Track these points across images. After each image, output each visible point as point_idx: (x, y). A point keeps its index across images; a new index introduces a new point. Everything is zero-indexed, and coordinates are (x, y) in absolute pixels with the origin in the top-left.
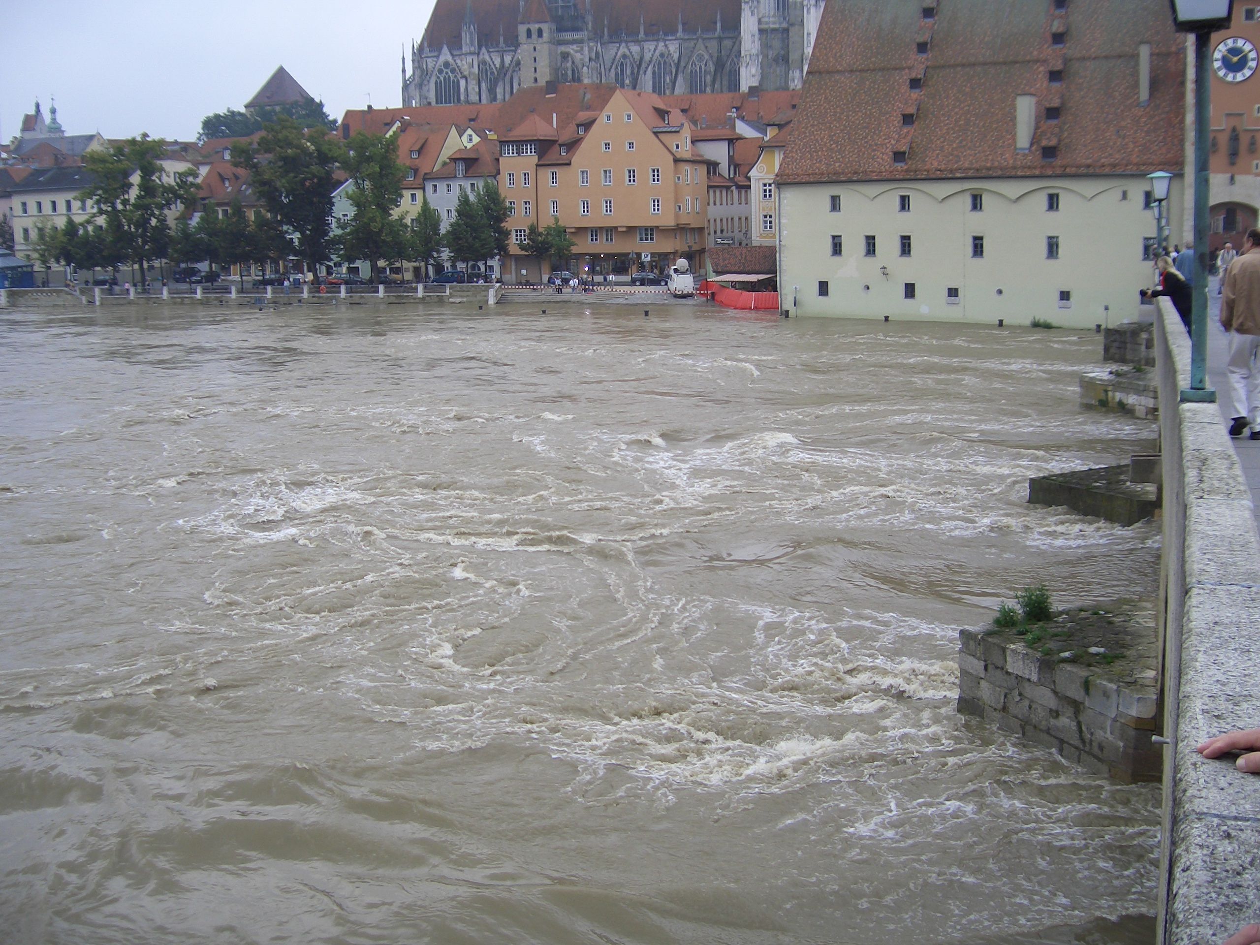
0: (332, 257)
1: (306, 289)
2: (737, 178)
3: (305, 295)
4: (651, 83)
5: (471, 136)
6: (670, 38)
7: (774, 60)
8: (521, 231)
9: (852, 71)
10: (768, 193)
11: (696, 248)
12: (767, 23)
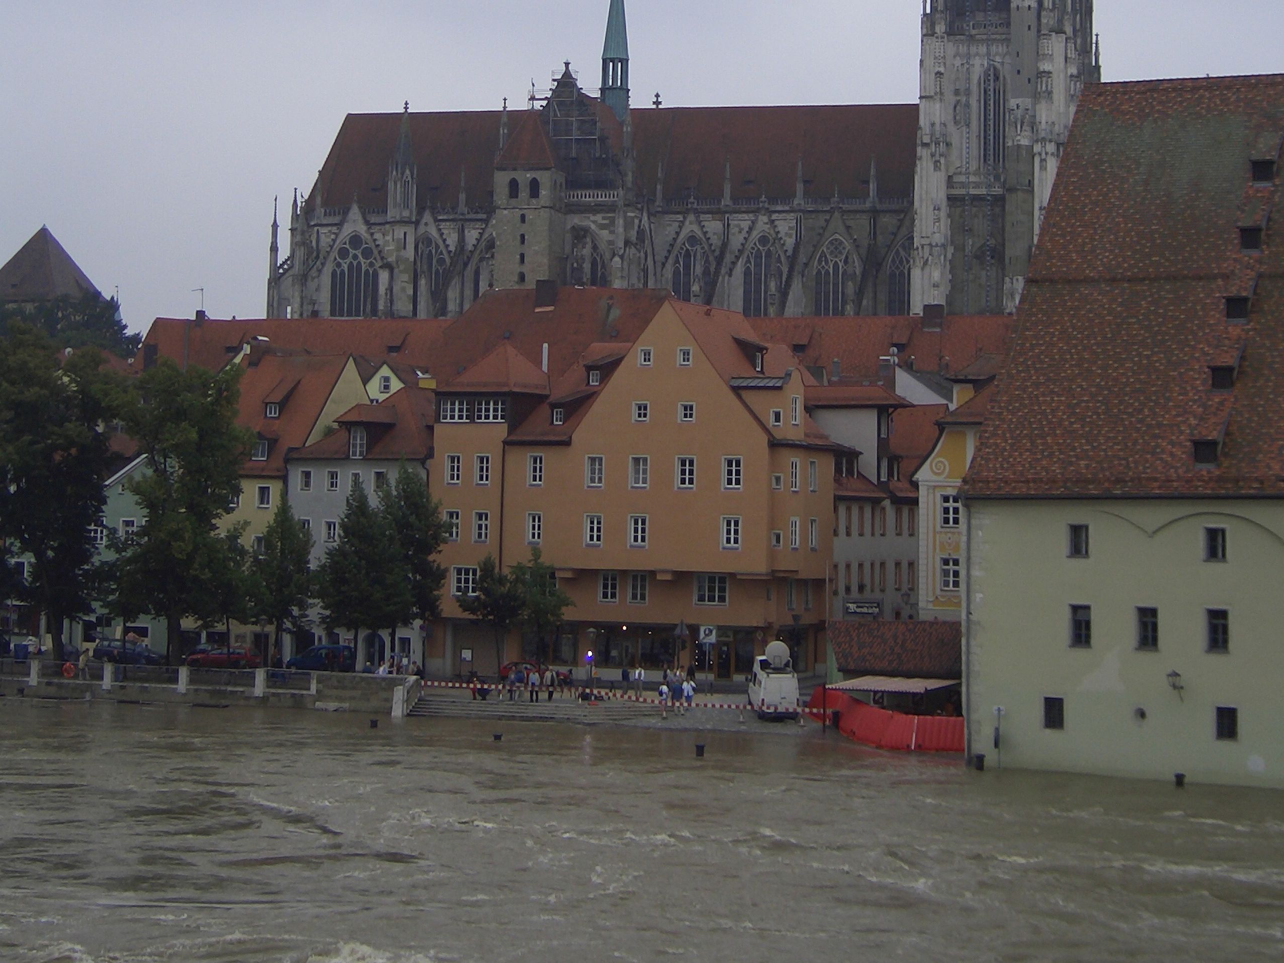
0: (95, 605)
1: (35, 666)
2: (895, 484)
3: (33, 679)
4: (741, 292)
5: (387, 379)
6: (779, 208)
7: (976, 257)
8: (467, 572)
9: (1114, 280)
10: (951, 516)
11: (807, 619)
12: (963, 185)
